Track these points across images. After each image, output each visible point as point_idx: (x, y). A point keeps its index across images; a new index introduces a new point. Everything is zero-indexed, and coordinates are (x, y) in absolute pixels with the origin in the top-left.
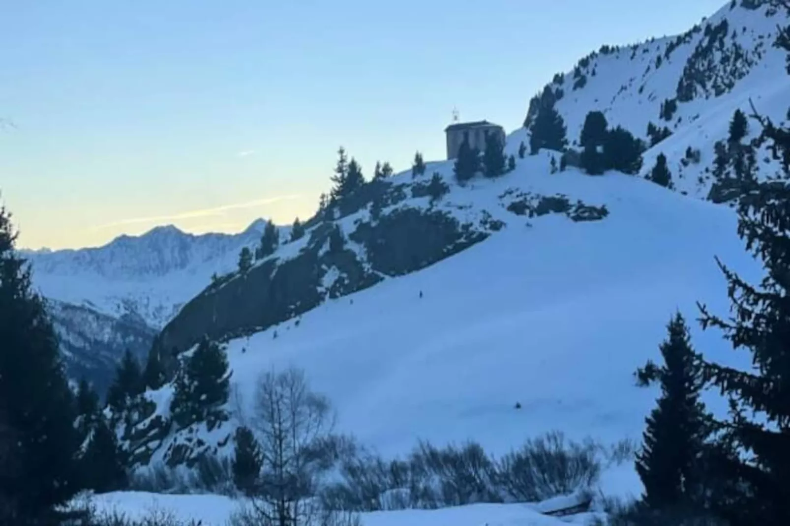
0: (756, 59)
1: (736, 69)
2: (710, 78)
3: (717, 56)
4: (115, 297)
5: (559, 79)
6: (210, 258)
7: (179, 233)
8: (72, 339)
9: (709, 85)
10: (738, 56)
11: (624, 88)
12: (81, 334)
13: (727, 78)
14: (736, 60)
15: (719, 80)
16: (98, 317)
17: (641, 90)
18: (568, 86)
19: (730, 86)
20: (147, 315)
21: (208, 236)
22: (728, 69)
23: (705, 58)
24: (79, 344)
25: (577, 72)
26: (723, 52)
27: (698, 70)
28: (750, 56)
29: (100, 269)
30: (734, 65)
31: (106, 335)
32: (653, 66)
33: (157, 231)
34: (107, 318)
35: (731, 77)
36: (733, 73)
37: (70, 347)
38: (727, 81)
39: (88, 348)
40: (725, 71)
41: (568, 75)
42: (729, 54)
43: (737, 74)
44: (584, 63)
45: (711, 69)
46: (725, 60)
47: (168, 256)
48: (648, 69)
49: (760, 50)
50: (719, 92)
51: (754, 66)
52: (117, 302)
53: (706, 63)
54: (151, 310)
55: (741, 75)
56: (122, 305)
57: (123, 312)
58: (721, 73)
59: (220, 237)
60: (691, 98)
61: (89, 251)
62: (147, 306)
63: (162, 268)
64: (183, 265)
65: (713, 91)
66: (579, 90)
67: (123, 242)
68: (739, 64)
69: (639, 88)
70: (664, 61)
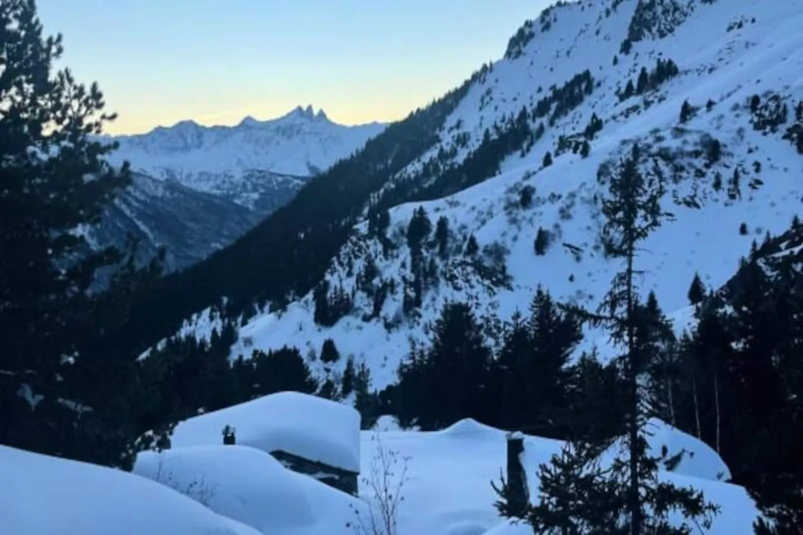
0: (689, 11)
1: (675, 19)
2: (654, 25)
3: (659, 9)
4: (160, 167)
5: (528, 24)
6: (216, 142)
7: (196, 126)
8: (138, 194)
9: (654, 29)
10: (676, 9)
11: (582, 32)
12: (143, 192)
13: (669, 25)
14: (674, 12)
15: (662, 27)
16: (154, 180)
17: (598, 33)
18: (537, 28)
19: (671, 31)
20: (182, 179)
21: (215, 128)
22: (669, 18)
23: (650, 10)
24: (143, 198)
25: (542, 19)
26: (663, 6)
27: (646, 20)
28: (685, 9)
29: (145, 148)
30: (673, 15)
31: (160, 192)
32: (604, 15)
33: (182, 123)
34: (159, 182)
35: (672, 24)
36: (673, 21)
37: (138, 201)
38: (668, 27)
39: (148, 200)
40: (666, 20)
41: (536, 21)
42: (668, 7)
43: (676, 22)
44: (546, 12)
45: (655, 17)
46: (665, 12)
47: (189, 141)
48: (600, 18)
49: (692, 5)
50: (662, 35)
51: (688, 17)
52: (161, 170)
53: (651, 14)
54: (184, 176)
55: (679, 23)
56: (165, 173)
57: (165, 177)
58: (663, 21)
59: (223, 128)
60: (641, 39)
61: (139, 136)
62: (181, 173)
63: (186, 148)
64: (199, 146)
65: (657, 34)
66: (546, 32)
67: (160, 131)
68: (677, 15)
69: (595, 30)
70: (612, 13)
